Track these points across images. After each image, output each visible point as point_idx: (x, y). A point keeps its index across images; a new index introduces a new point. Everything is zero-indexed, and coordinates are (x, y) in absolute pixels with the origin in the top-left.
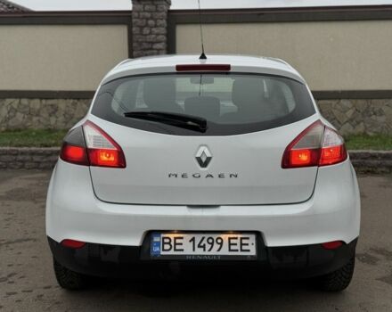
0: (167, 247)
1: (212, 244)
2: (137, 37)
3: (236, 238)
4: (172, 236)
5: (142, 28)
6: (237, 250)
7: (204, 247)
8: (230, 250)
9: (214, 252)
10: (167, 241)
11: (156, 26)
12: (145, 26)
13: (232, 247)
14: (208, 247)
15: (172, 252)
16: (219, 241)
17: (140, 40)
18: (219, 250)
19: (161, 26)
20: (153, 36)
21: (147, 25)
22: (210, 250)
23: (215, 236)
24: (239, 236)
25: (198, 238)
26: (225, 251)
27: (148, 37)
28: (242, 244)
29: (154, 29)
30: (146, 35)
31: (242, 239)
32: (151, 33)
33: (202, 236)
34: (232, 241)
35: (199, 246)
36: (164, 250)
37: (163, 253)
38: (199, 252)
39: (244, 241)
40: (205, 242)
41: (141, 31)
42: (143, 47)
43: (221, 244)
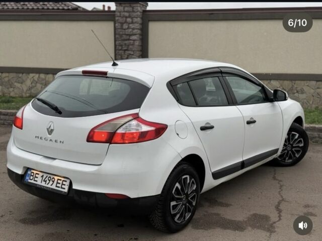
0: (32, 177)
1: (50, 181)
2: (119, 30)
3: (61, 180)
4: (35, 172)
5: (122, 24)
6: (59, 187)
7: (46, 181)
8: (56, 186)
9: (49, 186)
10: (32, 174)
11: (132, 23)
12: (125, 23)
13: (58, 185)
14: (48, 182)
15: (32, 181)
16: (53, 180)
17: (121, 33)
18: (51, 185)
19: (136, 23)
20: (131, 30)
21: (126, 22)
22: (48, 184)
23: (52, 177)
24: (63, 179)
25: (45, 175)
26: (54, 187)
27: (126, 31)
28: (62, 184)
29: (130, 25)
30: (125, 29)
31: (63, 181)
32: (128, 28)
33: (47, 175)
34: (59, 181)
35: (44, 181)
36: (30, 179)
37: (29, 181)
38: (43, 184)
39: (64, 183)
40: (47, 179)
41: (122, 26)
42: (122, 38)
43: (53, 182)
